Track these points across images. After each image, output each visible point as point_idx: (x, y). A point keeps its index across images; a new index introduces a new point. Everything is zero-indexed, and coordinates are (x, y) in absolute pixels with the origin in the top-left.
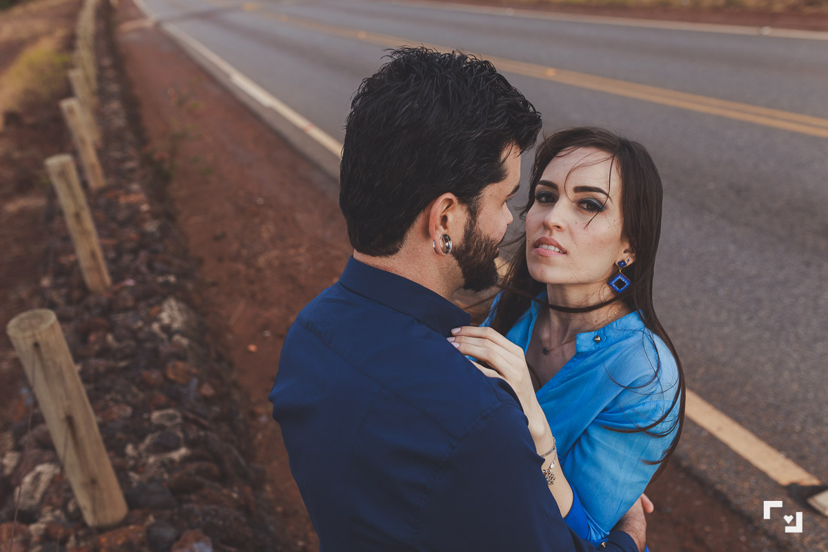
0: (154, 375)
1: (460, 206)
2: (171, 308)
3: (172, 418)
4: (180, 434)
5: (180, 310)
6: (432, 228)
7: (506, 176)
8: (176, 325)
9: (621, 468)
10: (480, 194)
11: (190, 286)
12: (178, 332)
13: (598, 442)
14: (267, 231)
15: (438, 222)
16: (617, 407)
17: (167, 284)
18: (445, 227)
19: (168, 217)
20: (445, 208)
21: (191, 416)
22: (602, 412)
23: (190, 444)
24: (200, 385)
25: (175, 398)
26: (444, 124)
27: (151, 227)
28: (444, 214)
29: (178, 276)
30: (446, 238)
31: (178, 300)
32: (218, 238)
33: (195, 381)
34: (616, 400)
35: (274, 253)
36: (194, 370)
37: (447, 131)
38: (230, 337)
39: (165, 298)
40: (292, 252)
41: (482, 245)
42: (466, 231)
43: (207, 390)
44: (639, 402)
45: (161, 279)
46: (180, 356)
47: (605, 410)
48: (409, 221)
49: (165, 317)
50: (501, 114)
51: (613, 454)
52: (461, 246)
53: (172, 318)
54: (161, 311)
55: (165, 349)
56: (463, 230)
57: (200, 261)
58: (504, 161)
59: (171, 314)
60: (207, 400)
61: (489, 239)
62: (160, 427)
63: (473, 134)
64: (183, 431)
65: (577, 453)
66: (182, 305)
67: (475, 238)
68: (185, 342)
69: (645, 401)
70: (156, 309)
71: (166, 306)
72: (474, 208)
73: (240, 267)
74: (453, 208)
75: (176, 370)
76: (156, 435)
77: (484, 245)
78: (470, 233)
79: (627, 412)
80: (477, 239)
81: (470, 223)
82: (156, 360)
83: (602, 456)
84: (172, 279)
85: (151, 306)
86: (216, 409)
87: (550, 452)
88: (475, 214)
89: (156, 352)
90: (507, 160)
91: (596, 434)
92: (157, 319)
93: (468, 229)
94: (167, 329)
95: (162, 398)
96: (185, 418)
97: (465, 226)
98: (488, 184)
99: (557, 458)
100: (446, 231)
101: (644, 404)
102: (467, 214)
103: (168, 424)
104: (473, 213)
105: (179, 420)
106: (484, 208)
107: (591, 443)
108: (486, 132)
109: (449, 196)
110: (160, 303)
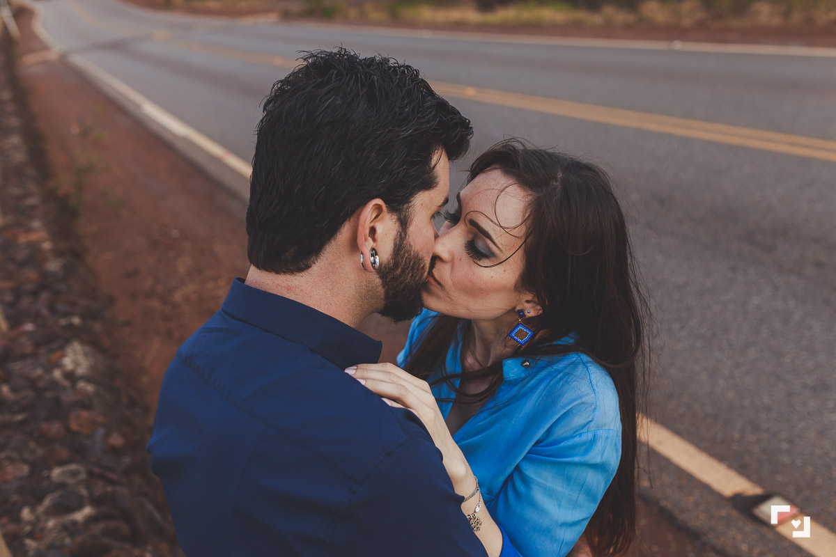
0: (55, 428)
1: (390, 215)
2: (74, 351)
3: (74, 474)
4: (84, 492)
5: (85, 354)
6: (360, 239)
7: (437, 183)
8: (81, 371)
9: (559, 506)
10: (410, 202)
11: (97, 327)
12: (83, 378)
13: (534, 480)
14: (183, 264)
15: (367, 232)
16: (550, 439)
17: (70, 327)
18: (374, 240)
19: (74, 254)
20: (373, 217)
21: (96, 470)
22: (533, 446)
23: (96, 502)
24: (107, 435)
25: (79, 451)
26: (373, 119)
27: (54, 266)
28: (372, 225)
29: (83, 317)
30: (374, 252)
31: (83, 342)
32: (131, 275)
33: (101, 432)
34: (549, 432)
35: (190, 288)
36: (100, 419)
37: (376, 127)
38: (145, 379)
39: (67, 341)
40: (210, 285)
41: (410, 263)
42: (395, 245)
43: (116, 440)
44: (574, 433)
45: (63, 322)
46: (85, 404)
47: (538, 442)
48: (332, 232)
49: (68, 362)
50: (431, 112)
51: (550, 493)
52: (389, 262)
53: (76, 364)
54: (63, 356)
55: (67, 397)
56: (393, 244)
57: (111, 300)
58: (435, 166)
59: (75, 358)
60: (115, 451)
61: (418, 256)
62: (62, 486)
63: (403, 131)
64: (88, 487)
65: (510, 493)
66: (88, 349)
67: (405, 253)
68: (90, 388)
69: (582, 431)
70: (58, 354)
71: (69, 350)
72: (405, 217)
73: (156, 304)
74: (382, 218)
75: (79, 420)
76: (57, 495)
77: (412, 263)
78: (400, 247)
79: (562, 444)
80: (407, 255)
81: (400, 235)
82: (58, 410)
83: (539, 496)
84: (76, 320)
85: (52, 351)
86: (127, 460)
87: (473, 494)
88: (406, 224)
89: (57, 401)
90: (438, 167)
91: (530, 471)
92: (58, 365)
93: (398, 242)
94: (70, 376)
95: (64, 453)
96: (90, 474)
97: (395, 239)
98: (419, 190)
99: (482, 500)
100: (375, 245)
101: (580, 435)
102: (397, 224)
103: (70, 481)
104: (404, 223)
105: (83, 476)
106: (415, 219)
107: (526, 481)
108: (416, 130)
109: (378, 201)
110: (62, 348)
